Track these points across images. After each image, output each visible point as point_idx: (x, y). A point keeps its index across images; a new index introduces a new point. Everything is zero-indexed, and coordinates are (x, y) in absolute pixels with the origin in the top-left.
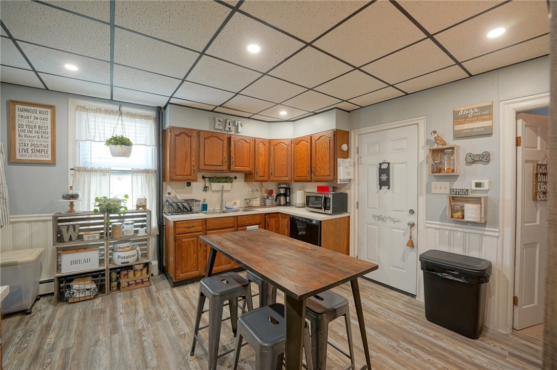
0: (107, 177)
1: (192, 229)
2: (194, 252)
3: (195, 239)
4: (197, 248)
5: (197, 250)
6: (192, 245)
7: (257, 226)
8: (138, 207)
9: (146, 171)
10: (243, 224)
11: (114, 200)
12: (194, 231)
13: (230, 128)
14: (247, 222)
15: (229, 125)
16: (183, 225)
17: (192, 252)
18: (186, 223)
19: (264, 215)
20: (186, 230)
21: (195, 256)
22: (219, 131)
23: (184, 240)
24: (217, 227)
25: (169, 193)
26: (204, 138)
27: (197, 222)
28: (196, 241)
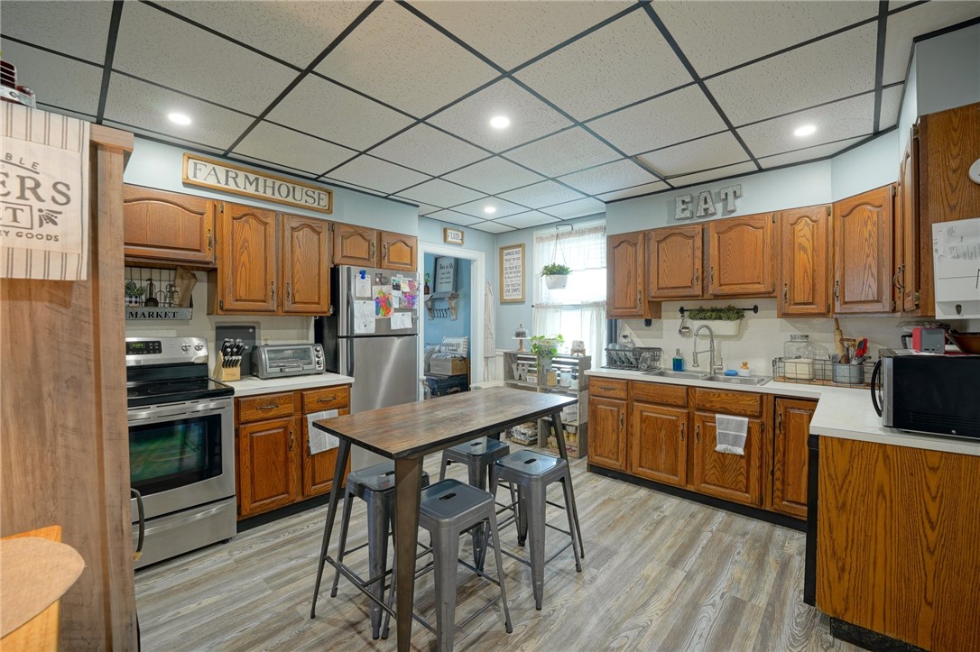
0: (558, 314)
1: (611, 392)
2: (613, 430)
3: (616, 409)
4: (618, 425)
5: (618, 428)
6: (610, 418)
7: (747, 419)
8: (574, 351)
9: (596, 305)
10: (708, 405)
11: (548, 341)
12: (614, 396)
13: (706, 210)
14: (718, 405)
15: (706, 202)
16: (599, 384)
17: (610, 429)
18: (603, 381)
19: (772, 398)
20: (604, 393)
21: (614, 437)
22: (687, 222)
23: (600, 406)
24: (650, 399)
25: (625, 337)
26: (658, 242)
27: (619, 383)
28: (616, 414)
